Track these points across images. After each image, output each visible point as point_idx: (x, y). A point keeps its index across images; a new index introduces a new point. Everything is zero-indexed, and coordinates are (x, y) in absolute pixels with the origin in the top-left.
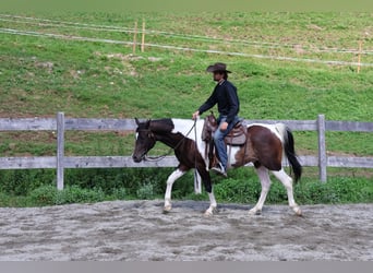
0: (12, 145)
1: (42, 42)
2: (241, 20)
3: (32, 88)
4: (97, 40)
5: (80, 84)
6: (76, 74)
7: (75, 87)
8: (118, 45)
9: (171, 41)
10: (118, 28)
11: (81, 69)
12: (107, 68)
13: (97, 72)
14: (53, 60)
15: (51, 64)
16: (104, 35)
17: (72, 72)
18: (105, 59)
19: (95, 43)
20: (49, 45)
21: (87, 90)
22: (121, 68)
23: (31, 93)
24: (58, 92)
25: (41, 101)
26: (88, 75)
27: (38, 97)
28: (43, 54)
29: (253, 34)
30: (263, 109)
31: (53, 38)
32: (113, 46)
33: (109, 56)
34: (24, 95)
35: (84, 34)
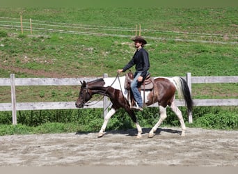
0: (73, 92)
1: (87, 37)
2: (192, 23)
3: (82, 62)
4: (116, 35)
5: (107, 59)
6: (105, 54)
7: (105, 61)
8: (126, 38)
9: (154, 35)
10: (126, 29)
11: (108, 51)
12: (122, 50)
13: (117, 52)
14: (93, 46)
15: (92, 49)
16: (119, 32)
17: (103, 53)
18: (120, 45)
19: (114, 37)
20: (91, 39)
21: (112, 62)
22: (129, 50)
23: (82, 64)
24: (96, 64)
25: (87, 68)
26: (112, 54)
27: (86, 67)
28: (87, 43)
29: (199, 30)
30: (209, 71)
31: (92, 35)
32: (124, 38)
33: (122, 44)
34: (78, 65)
35: (108, 32)
